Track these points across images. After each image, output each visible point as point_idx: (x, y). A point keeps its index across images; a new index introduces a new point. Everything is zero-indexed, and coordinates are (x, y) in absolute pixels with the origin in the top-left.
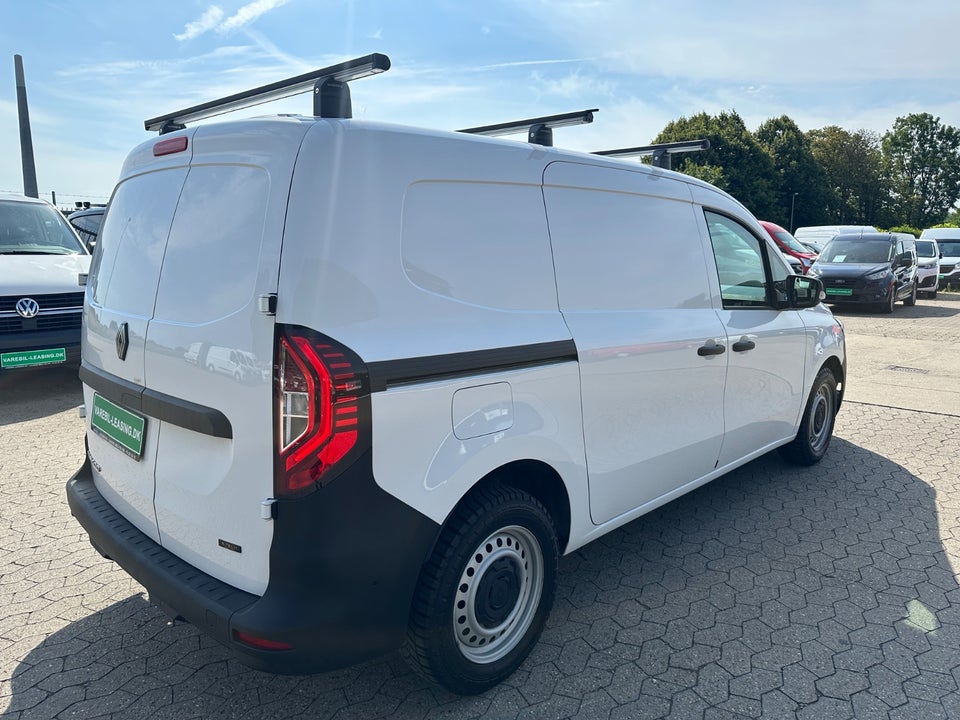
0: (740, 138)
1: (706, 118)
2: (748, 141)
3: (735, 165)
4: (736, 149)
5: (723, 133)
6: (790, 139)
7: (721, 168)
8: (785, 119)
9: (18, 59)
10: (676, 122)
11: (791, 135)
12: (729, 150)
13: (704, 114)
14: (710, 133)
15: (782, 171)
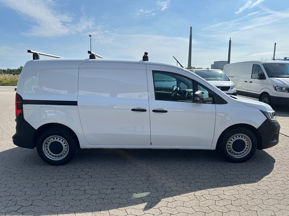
9: (191, 28)
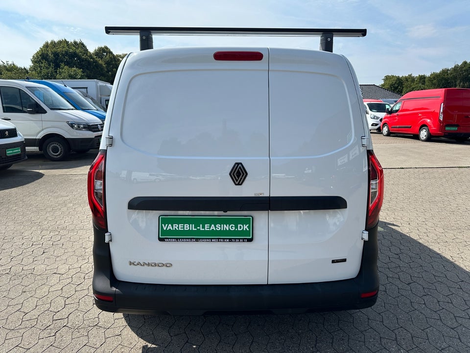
0: (87, 55)
1: (67, 42)
2: (91, 56)
3: (87, 68)
4: (86, 60)
5: (78, 51)
6: (111, 58)
7: (81, 70)
8: (106, 48)
10: (49, 42)
11: (111, 56)
12: (83, 61)
13: (65, 40)
14: (71, 51)
15: (110, 73)
